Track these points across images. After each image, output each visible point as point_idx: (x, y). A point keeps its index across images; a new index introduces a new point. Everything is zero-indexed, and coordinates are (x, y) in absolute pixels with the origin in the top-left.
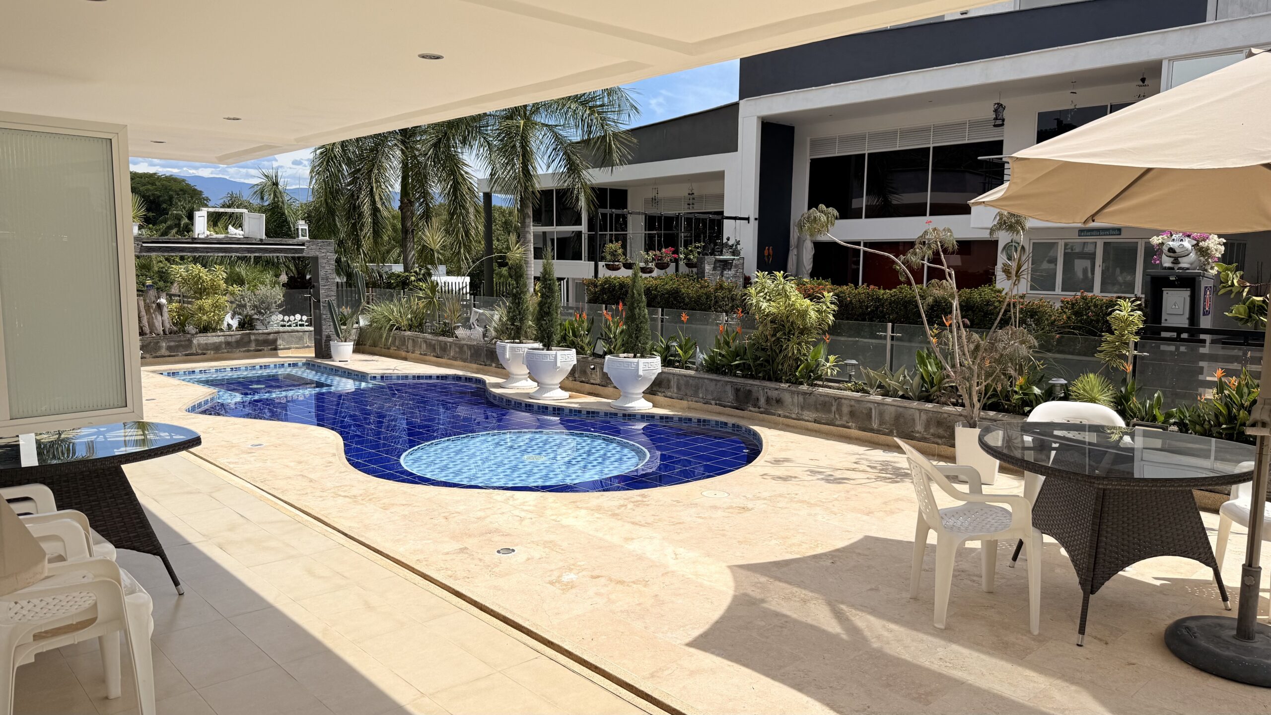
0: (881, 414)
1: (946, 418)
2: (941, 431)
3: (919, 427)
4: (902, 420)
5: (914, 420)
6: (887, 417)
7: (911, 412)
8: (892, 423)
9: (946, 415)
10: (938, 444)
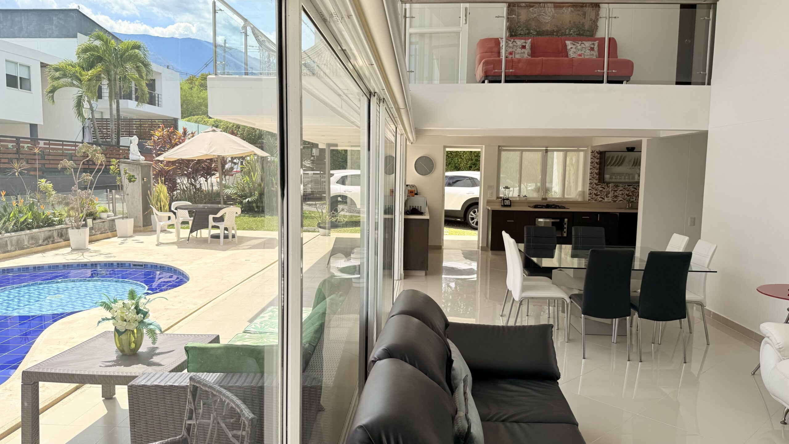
0: (11, 242)
1: (34, 235)
2: (33, 242)
3: (26, 243)
4: (19, 242)
5: (24, 240)
6: (14, 243)
7: (22, 237)
8: (16, 244)
9: (34, 234)
10: (33, 247)
